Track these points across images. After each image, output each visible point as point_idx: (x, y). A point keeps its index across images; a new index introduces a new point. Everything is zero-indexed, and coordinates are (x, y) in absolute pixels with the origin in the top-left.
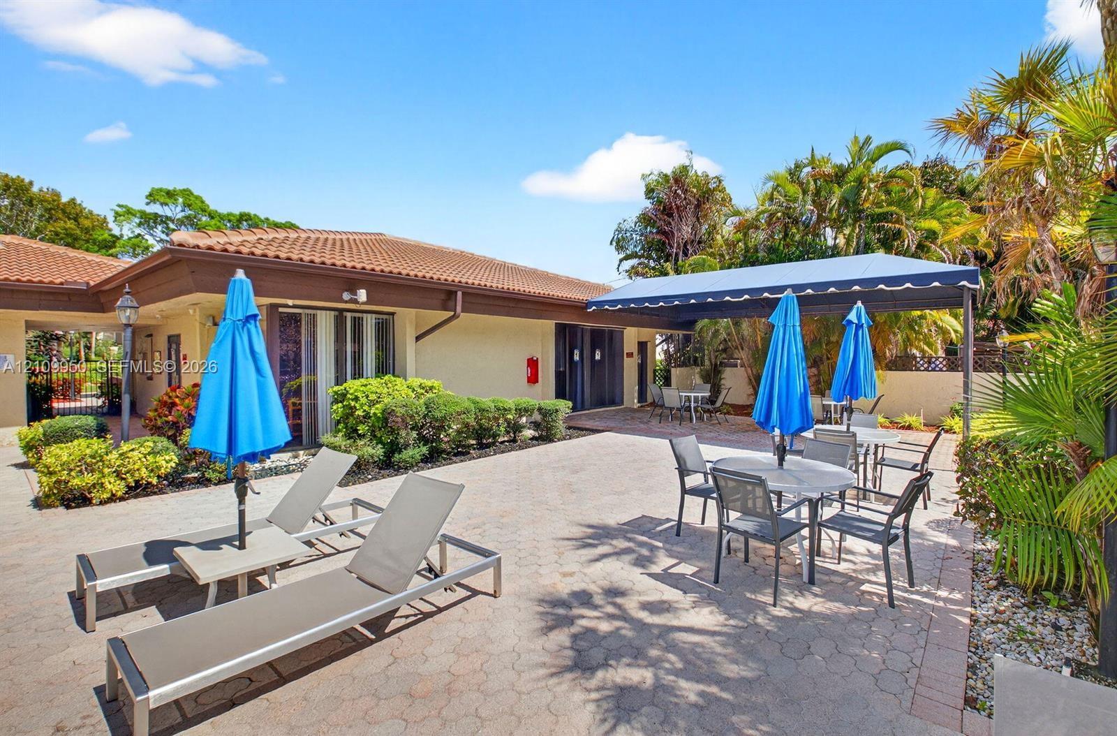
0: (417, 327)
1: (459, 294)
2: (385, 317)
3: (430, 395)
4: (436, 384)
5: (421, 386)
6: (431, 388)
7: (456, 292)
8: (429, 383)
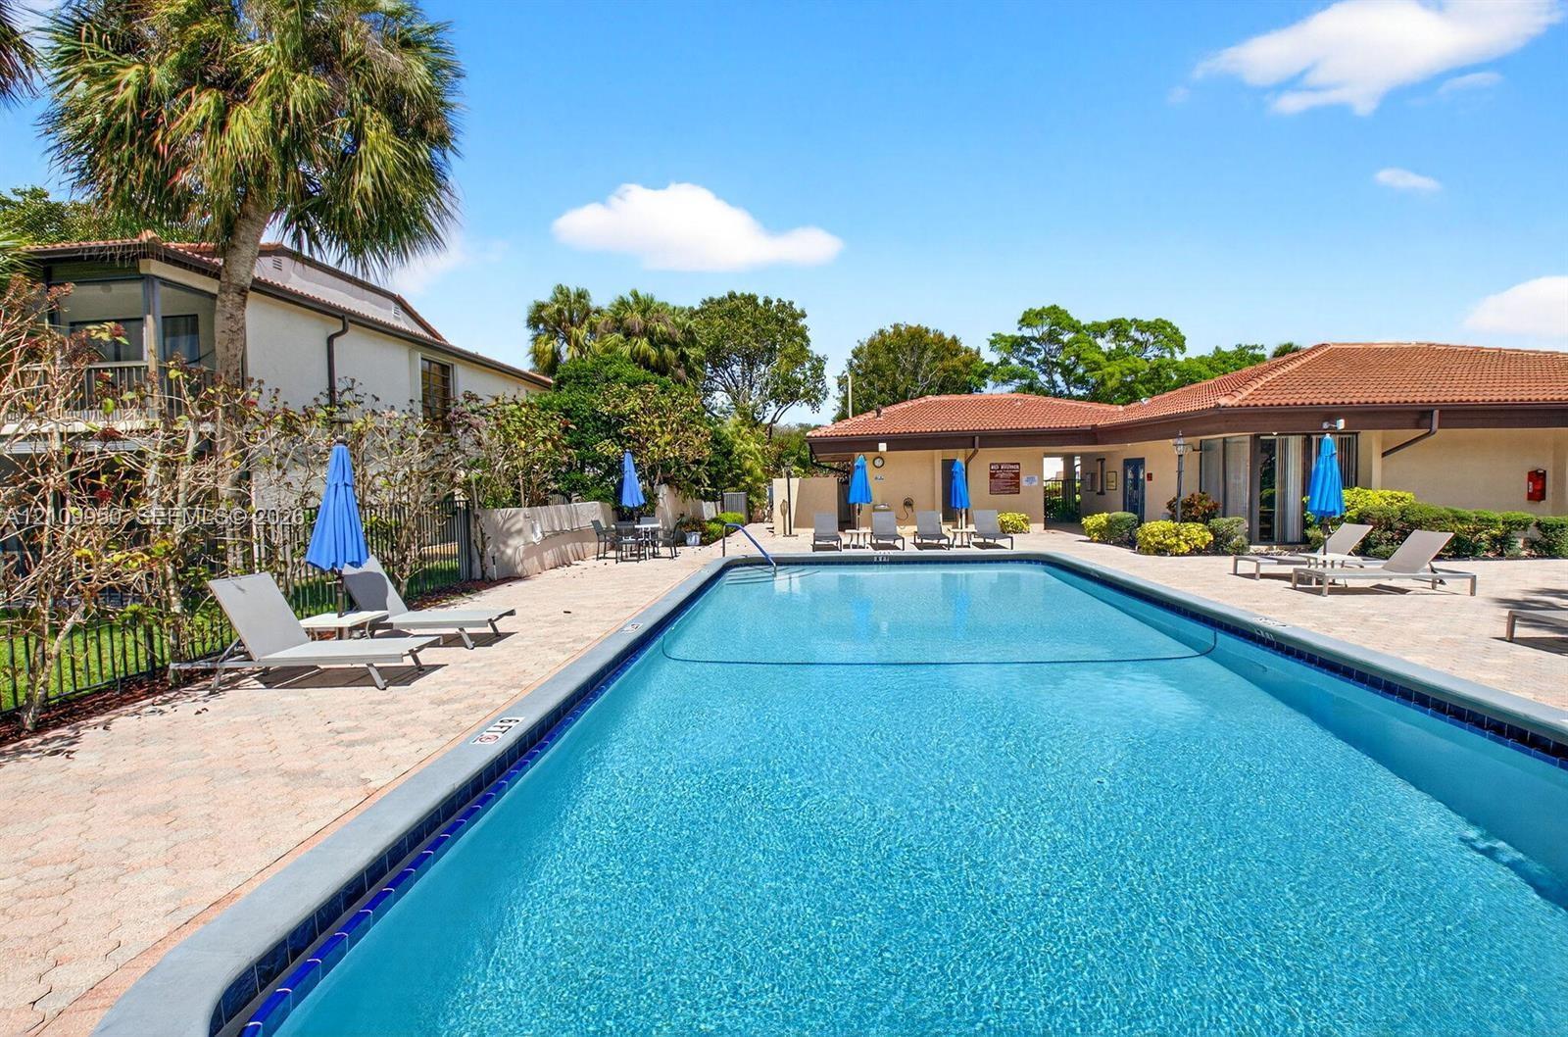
0: (1384, 444)
1: (1436, 412)
2: (1347, 436)
3: (1402, 504)
4: (1408, 495)
5: (1392, 497)
6: (1402, 499)
7: (1432, 411)
8: (1400, 494)
